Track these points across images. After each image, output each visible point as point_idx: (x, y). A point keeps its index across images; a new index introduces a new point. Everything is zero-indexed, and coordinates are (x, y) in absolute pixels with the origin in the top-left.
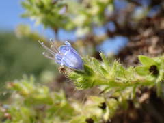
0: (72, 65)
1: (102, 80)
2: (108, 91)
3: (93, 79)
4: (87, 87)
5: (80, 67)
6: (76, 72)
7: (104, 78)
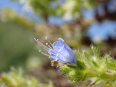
2: (99, 82)
3: (84, 72)
4: (79, 80)
5: (73, 62)
6: (68, 66)
7: (95, 71)
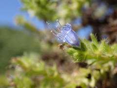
0: (72, 42)
1: (92, 55)
3: (86, 54)
